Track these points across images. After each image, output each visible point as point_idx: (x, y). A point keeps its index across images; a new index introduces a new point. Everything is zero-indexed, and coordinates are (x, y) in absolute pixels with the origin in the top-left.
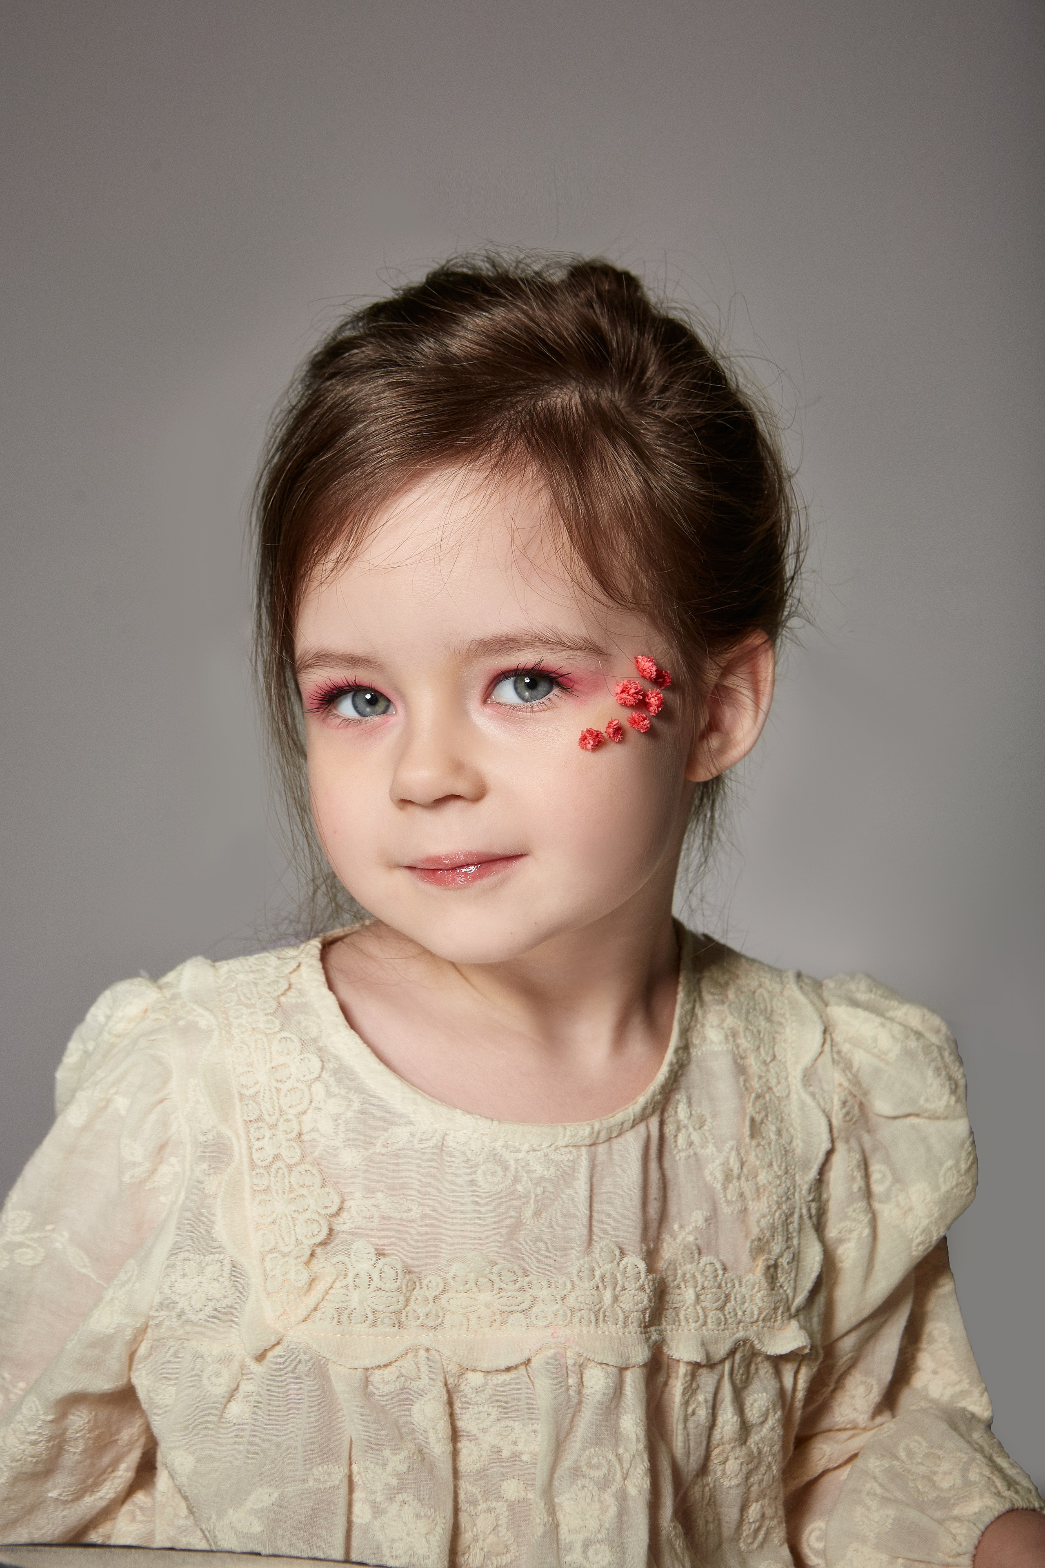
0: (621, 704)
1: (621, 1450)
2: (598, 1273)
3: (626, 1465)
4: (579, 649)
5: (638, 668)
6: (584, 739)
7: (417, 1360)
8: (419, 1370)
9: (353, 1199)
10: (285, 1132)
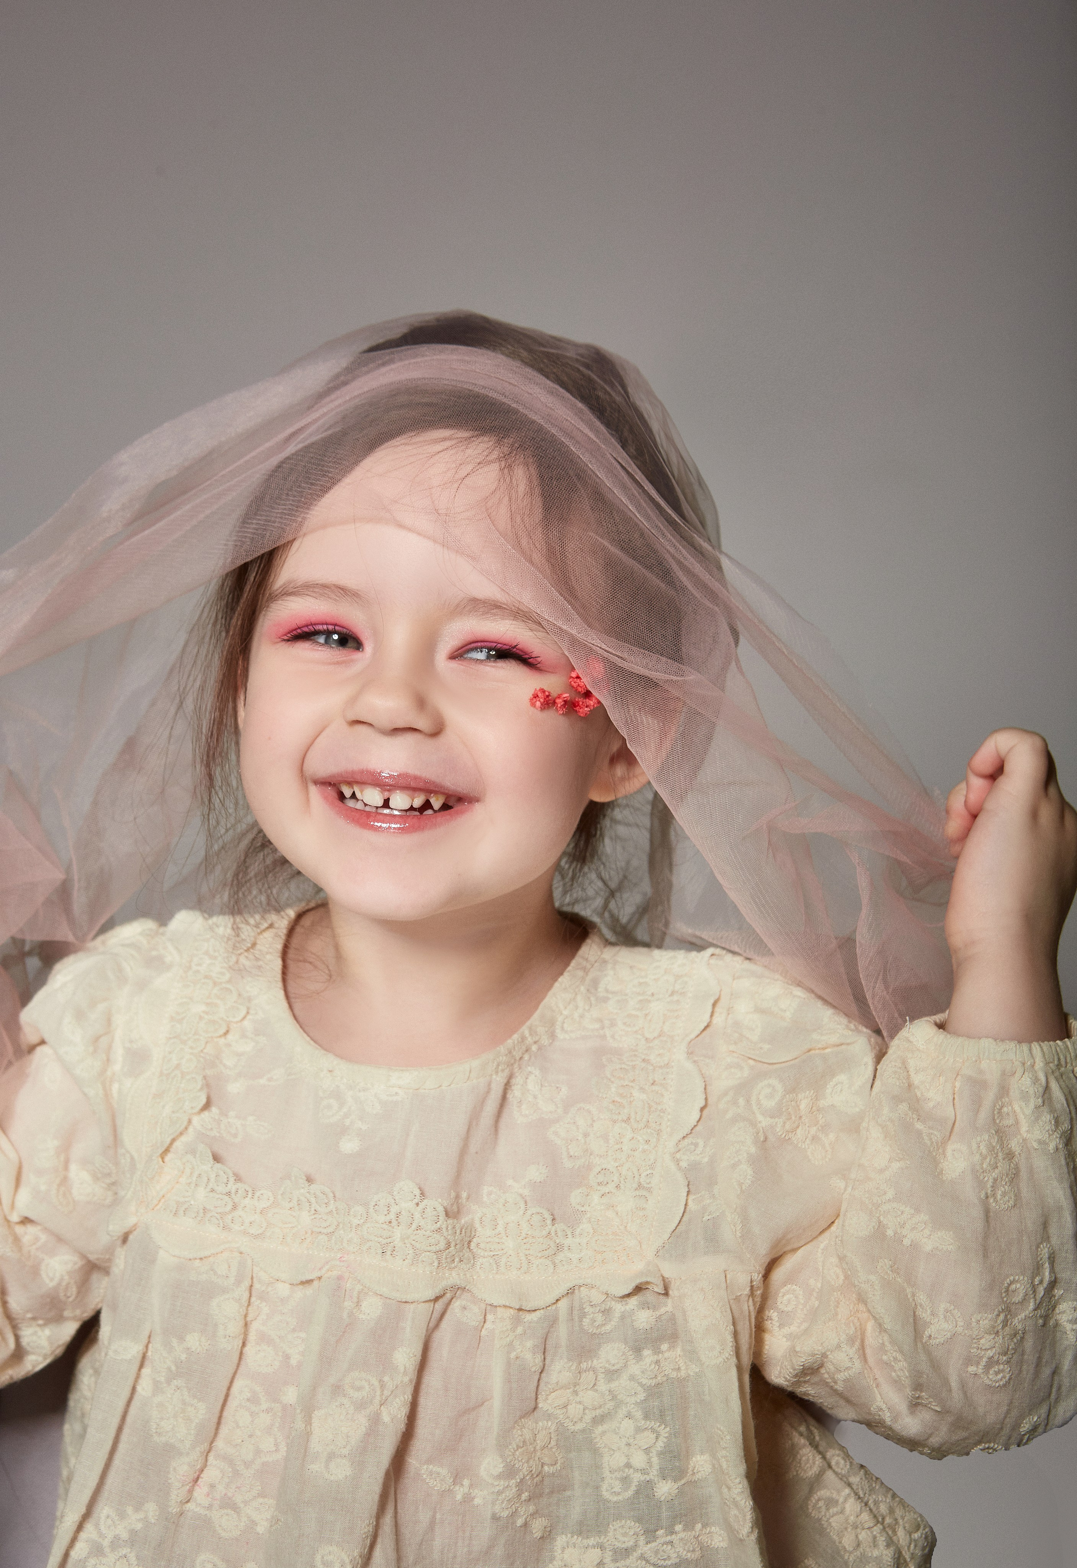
1: (386, 1379)
2: (394, 1209)
3: (387, 1393)
8: (229, 1270)
9: (226, 1116)
10: (191, 1048)
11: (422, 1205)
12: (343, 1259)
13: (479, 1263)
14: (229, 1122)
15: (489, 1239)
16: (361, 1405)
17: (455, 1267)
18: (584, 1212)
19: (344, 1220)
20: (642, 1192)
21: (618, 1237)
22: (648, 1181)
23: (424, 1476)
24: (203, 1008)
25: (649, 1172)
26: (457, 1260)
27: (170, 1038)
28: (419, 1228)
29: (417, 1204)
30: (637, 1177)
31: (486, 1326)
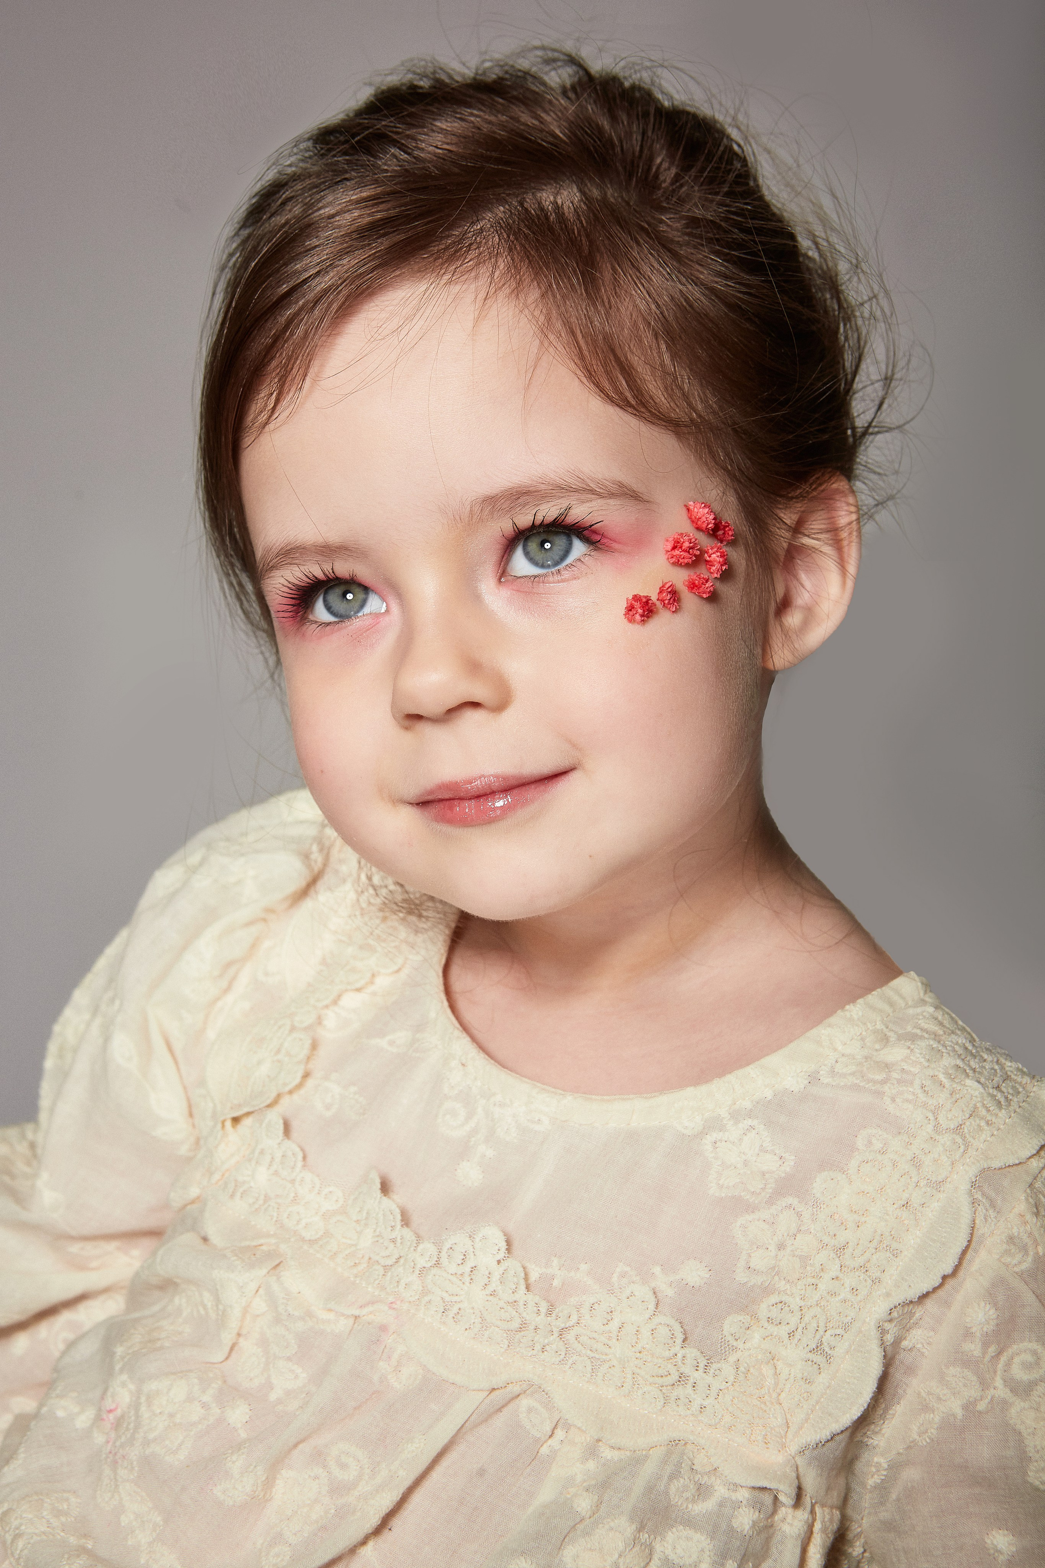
0: (674, 564)
4: (612, 495)
5: (690, 518)
6: (630, 609)
11: (504, 1265)
12: (394, 1306)
13: (570, 1361)
15: (595, 1335)
18: (735, 1349)
19: (407, 1255)
20: (819, 1359)
21: (763, 1406)
22: (833, 1344)
25: (838, 1331)
28: (493, 1294)
29: (499, 1262)
30: (821, 1332)
31: (550, 1442)
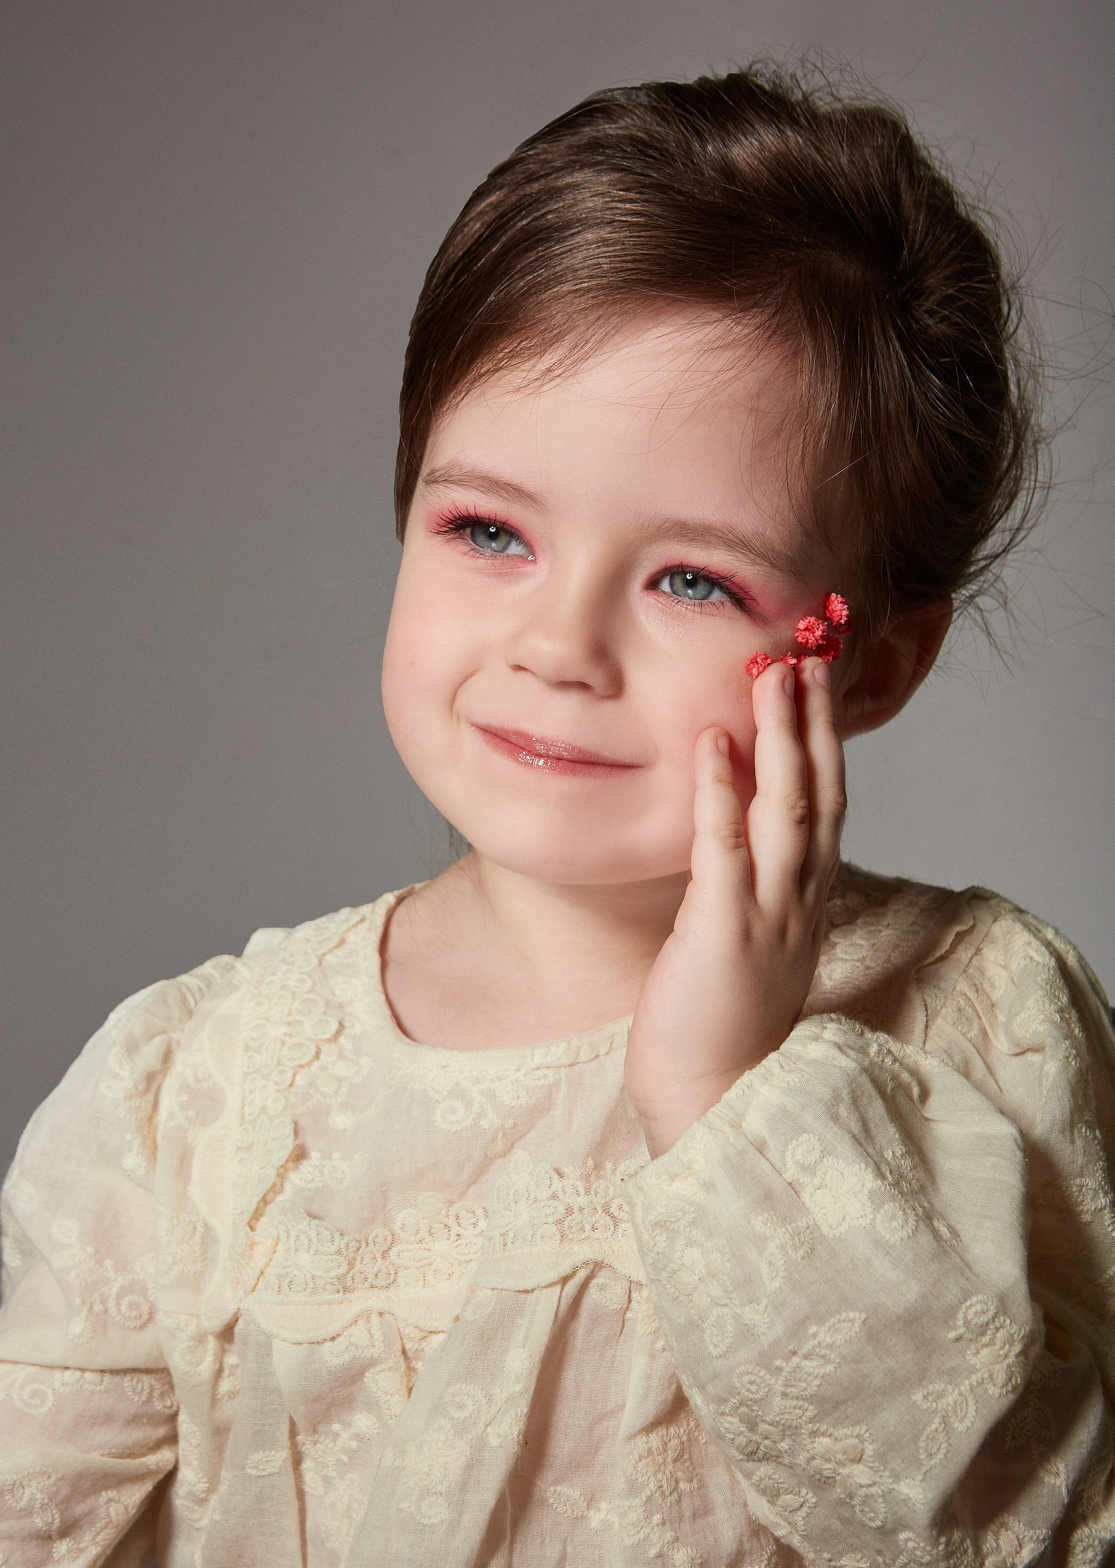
1: (495, 1389)
3: (495, 1408)
7: (369, 1326)
8: (372, 1337)
9: (330, 1158)
10: (276, 1083)
14: (333, 1166)
16: (462, 1428)
17: (588, 1238)
23: (551, 1500)
24: (283, 1029)
26: (587, 1227)
27: (249, 1073)
31: (631, 1307)
